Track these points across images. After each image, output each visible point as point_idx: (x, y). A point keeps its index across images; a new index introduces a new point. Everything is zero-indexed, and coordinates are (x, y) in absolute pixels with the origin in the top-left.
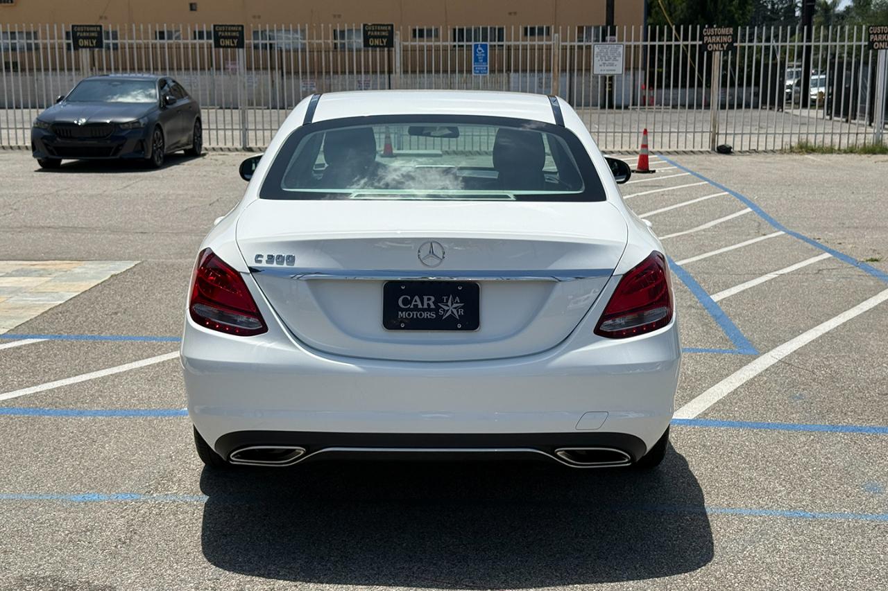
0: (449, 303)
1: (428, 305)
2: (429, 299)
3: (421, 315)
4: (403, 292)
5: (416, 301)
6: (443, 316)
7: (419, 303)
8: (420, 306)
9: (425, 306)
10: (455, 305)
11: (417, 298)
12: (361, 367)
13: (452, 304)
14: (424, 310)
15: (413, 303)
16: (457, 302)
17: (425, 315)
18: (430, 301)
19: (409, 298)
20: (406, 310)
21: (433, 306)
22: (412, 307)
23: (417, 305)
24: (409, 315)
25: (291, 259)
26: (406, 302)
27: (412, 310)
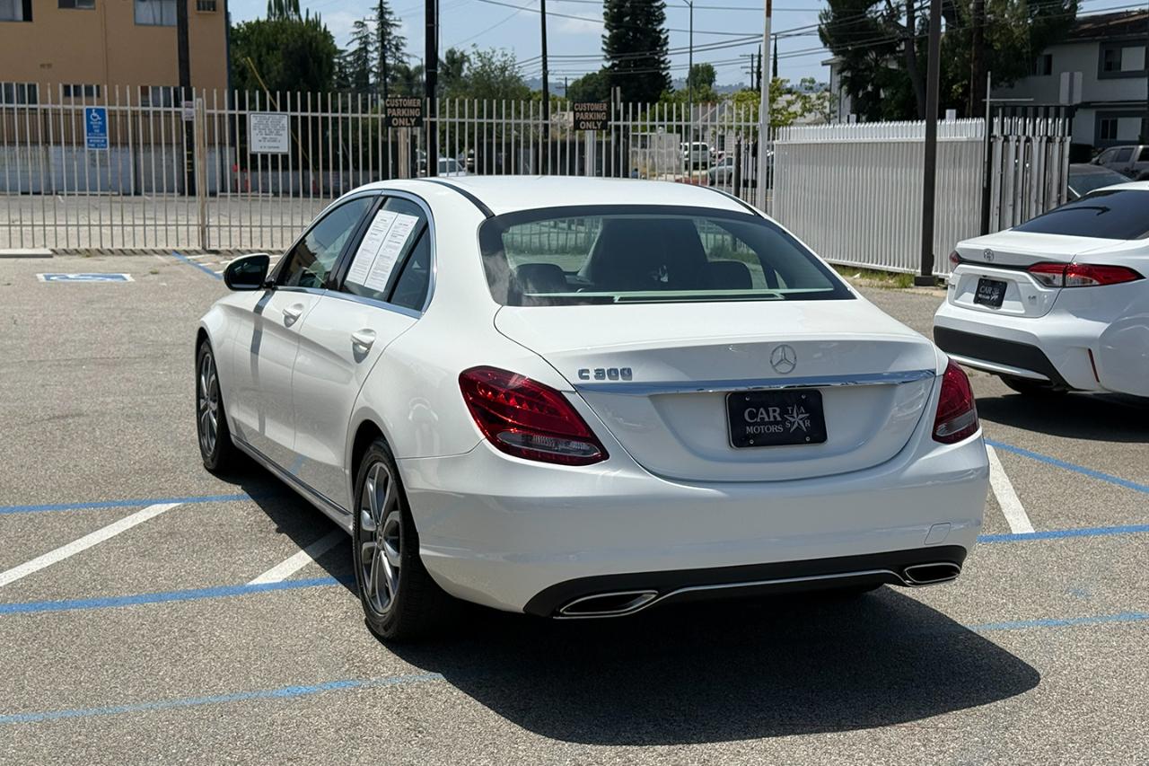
0: (795, 415)
1: (774, 417)
2: (774, 411)
3: (768, 429)
4: (748, 405)
5: (762, 414)
6: (790, 429)
7: (765, 416)
8: (767, 419)
9: (772, 419)
10: (801, 416)
11: (762, 409)
12: (724, 492)
13: (798, 416)
14: (771, 423)
15: (760, 416)
16: (802, 413)
17: (773, 429)
18: (775, 413)
19: (755, 410)
20: (753, 424)
21: (779, 419)
22: (759, 420)
23: (764, 418)
24: (757, 429)
25: (627, 373)
26: (752, 415)
27: (759, 424)
